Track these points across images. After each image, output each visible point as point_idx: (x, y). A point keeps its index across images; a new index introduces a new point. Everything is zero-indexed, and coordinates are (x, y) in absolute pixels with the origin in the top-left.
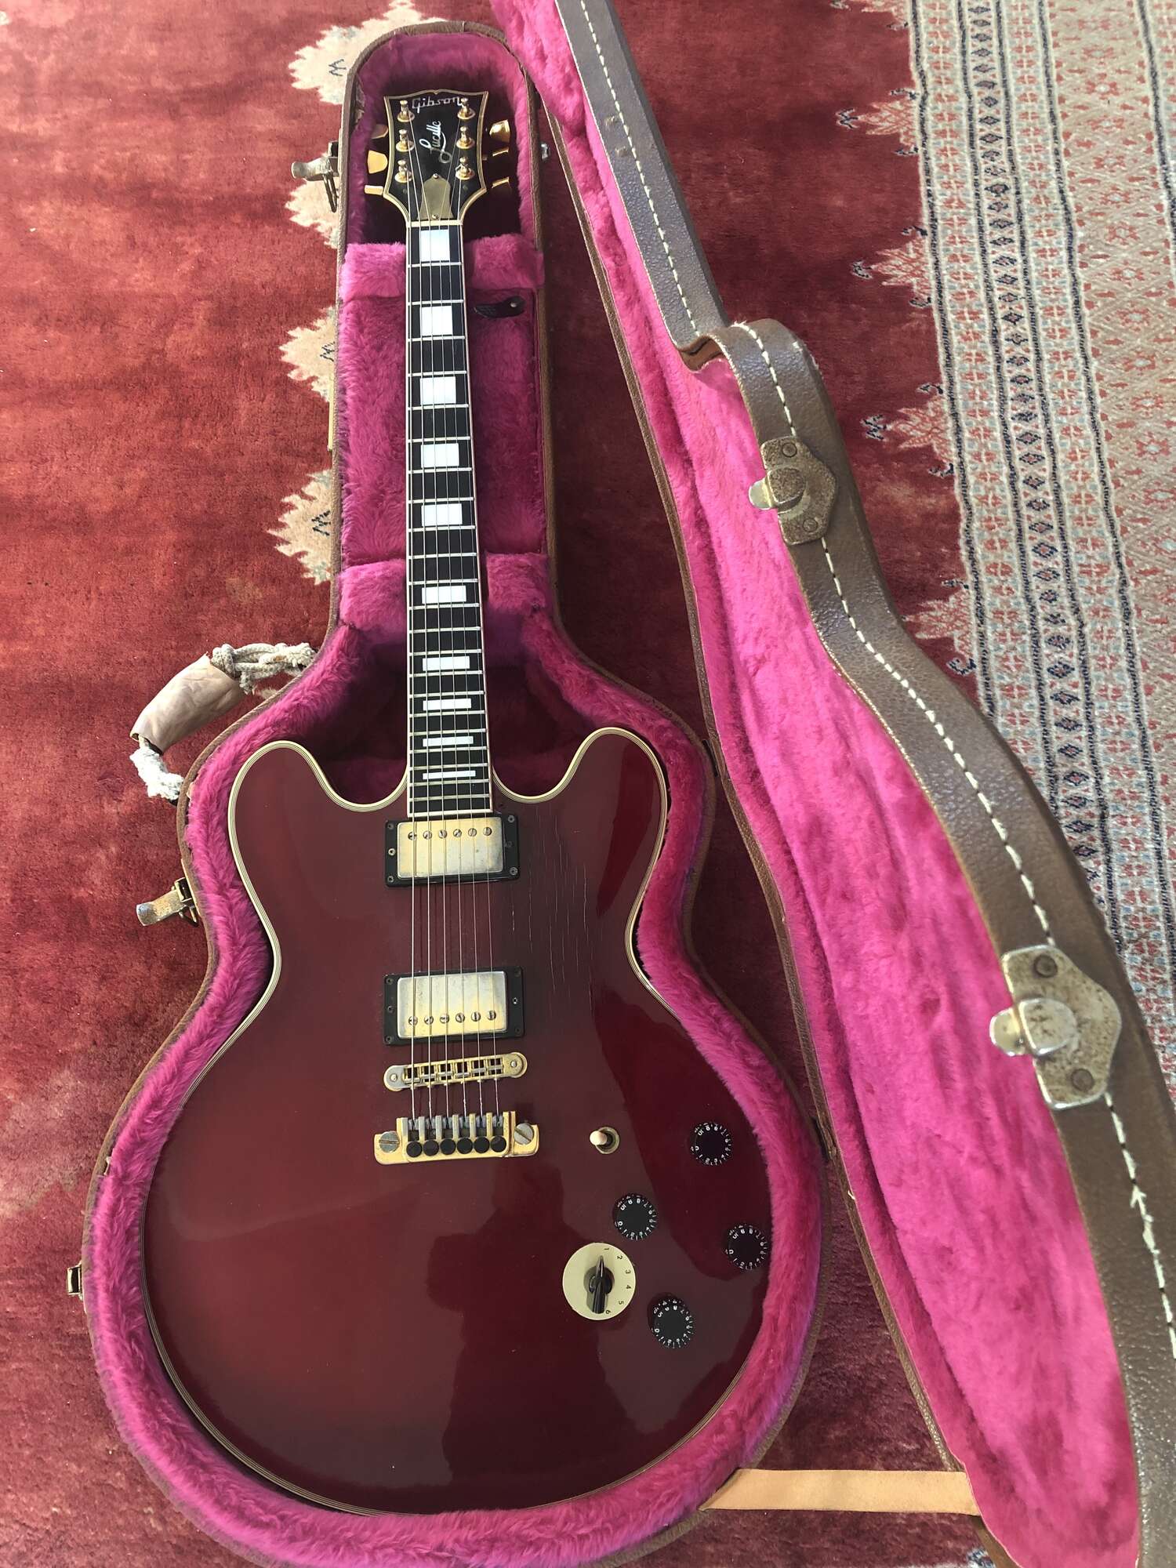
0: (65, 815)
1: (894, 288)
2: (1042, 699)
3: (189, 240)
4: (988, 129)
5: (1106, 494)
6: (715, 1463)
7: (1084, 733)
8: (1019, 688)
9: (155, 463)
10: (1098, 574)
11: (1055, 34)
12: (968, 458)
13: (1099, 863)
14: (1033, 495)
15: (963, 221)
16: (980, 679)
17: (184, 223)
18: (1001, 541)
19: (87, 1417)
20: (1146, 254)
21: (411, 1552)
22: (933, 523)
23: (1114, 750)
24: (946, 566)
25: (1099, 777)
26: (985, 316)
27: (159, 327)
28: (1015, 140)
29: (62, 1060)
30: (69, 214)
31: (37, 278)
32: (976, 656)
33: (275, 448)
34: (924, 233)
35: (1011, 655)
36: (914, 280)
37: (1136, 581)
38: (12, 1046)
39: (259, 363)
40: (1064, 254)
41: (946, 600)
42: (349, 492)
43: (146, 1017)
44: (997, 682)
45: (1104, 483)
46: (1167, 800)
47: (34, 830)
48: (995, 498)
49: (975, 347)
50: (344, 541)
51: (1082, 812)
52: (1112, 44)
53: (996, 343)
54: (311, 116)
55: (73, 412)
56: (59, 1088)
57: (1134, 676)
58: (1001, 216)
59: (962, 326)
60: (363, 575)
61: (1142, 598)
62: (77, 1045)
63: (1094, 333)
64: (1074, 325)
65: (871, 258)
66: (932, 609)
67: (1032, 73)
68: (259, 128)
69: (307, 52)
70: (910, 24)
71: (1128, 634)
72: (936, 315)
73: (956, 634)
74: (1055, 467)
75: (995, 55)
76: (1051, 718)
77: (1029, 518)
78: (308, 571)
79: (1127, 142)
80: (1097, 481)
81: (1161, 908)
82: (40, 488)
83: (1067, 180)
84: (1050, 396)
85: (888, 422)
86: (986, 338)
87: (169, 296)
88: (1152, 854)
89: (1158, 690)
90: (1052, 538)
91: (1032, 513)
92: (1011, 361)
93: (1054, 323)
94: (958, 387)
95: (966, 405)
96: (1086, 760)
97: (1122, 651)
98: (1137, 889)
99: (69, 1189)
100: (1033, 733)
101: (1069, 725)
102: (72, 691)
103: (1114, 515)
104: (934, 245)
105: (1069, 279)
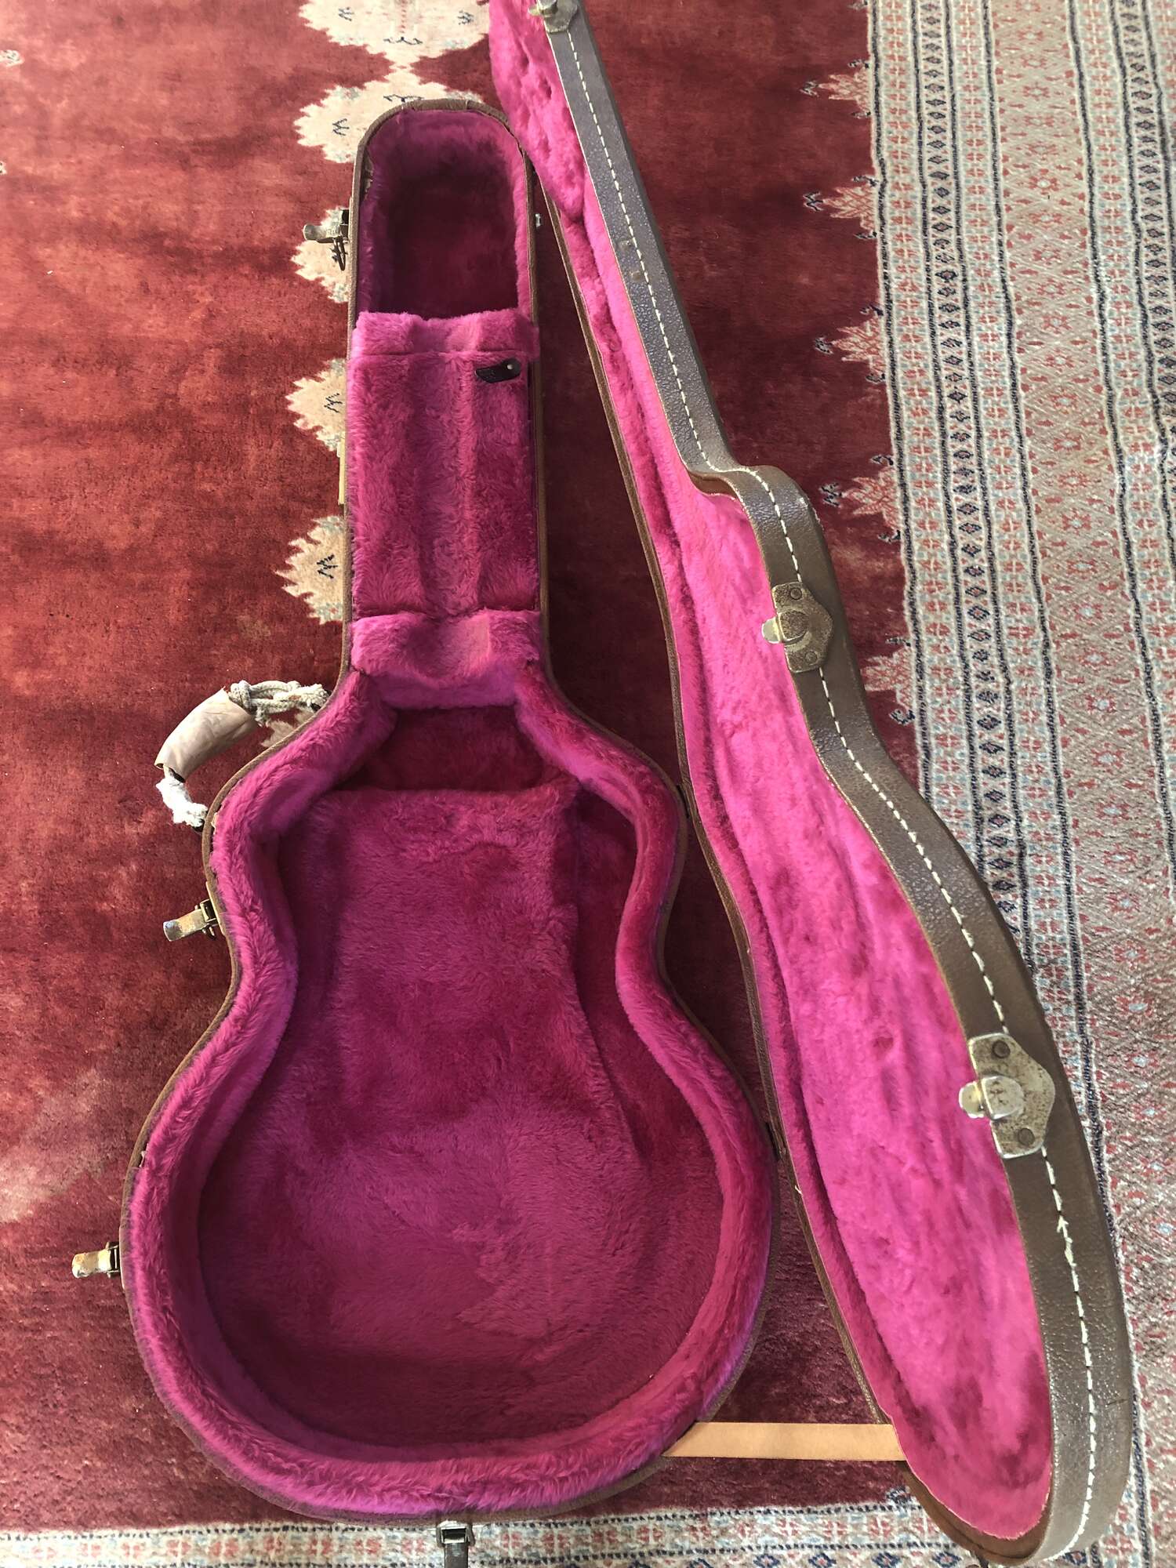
0: (88, 834)
1: (852, 364)
2: (972, 748)
3: (200, 289)
4: (940, 219)
5: (1035, 563)
6: (677, 1417)
7: (1007, 780)
8: (952, 738)
9: (169, 504)
10: (1025, 636)
11: (1003, 129)
12: (913, 525)
13: (1016, 897)
14: (970, 562)
15: (915, 304)
16: (918, 728)
17: (195, 272)
18: (940, 603)
19: (116, 1380)
20: (1076, 343)
21: (415, 1494)
22: (881, 584)
23: (1033, 796)
24: (891, 625)
25: (1019, 819)
26: (933, 394)
27: (172, 372)
28: (964, 230)
29: (89, 1060)
30: (85, 258)
31: (54, 320)
32: (915, 706)
33: (283, 494)
34: (880, 313)
35: (946, 708)
36: (870, 357)
37: (1058, 644)
38: (42, 1046)
39: (266, 411)
40: (1004, 339)
41: (890, 656)
42: (359, 546)
43: (165, 1022)
44: (933, 732)
45: (1033, 553)
46: (1077, 842)
47: (59, 847)
48: (936, 563)
49: (923, 422)
50: (354, 593)
51: (1004, 851)
52: (1055, 141)
53: (941, 419)
54: (316, 173)
55: (92, 453)
56: (86, 1085)
57: (1052, 730)
58: (949, 300)
59: (912, 402)
60: (374, 626)
61: (1063, 659)
62: (102, 1047)
63: (1028, 414)
64: (1011, 406)
65: (834, 334)
66: (877, 664)
67: (981, 167)
68: (267, 183)
69: (311, 109)
70: (873, 114)
71: (1049, 692)
72: (889, 391)
73: (899, 687)
74: (990, 537)
75: (948, 147)
76: (979, 766)
77: (966, 583)
78: (313, 611)
79: (1064, 237)
80: (1027, 551)
81: (1068, 937)
82: (60, 524)
83: (1008, 271)
84: (988, 471)
85: (843, 490)
86: (933, 414)
87: (181, 343)
88: (1062, 889)
89: (1073, 742)
90: (985, 603)
91: (969, 578)
92: (955, 436)
93: (994, 402)
94: (907, 460)
95: (913, 478)
96: (1008, 804)
97: (1043, 707)
98: (1048, 920)
99: (97, 1177)
100: (962, 779)
101: (994, 772)
102: (94, 718)
103: (1041, 583)
104: (888, 325)
105: (1008, 363)
